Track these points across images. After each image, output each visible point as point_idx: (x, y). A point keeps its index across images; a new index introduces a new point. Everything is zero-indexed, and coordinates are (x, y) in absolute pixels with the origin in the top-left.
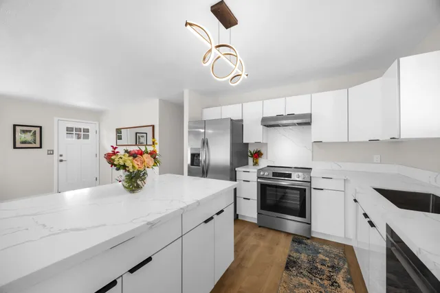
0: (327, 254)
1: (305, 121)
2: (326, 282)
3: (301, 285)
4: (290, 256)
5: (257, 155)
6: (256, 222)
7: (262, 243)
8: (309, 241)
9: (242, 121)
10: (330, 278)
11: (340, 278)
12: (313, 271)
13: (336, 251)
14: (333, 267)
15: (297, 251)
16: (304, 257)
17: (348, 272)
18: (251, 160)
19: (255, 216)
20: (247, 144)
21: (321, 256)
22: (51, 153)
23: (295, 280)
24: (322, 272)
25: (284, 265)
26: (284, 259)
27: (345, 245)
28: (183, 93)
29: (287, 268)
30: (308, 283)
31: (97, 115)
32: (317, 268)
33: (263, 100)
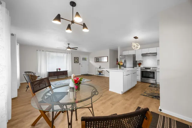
1: (155, 55)
5: (140, 64)
6: (140, 81)
9: (135, 55)
18: (138, 66)
19: (140, 79)
20: (137, 61)
22: (80, 64)
29: (149, 86)
31: (88, 54)
33: (142, 49)
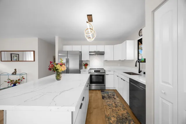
0: (111, 93)
1: (102, 54)
2: (113, 99)
3: (108, 101)
4: (102, 96)
7: (93, 94)
8: (105, 91)
9: (81, 52)
10: (113, 98)
11: (115, 97)
12: (109, 97)
13: (112, 91)
14: (113, 95)
15: (104, 94)
16: (106, 95)
17: (117, 95)
18: (84, 67)
20: (83, 61)
21: (110, 93)
23: (106, 101)
24: (111, 97)
25: (102, 98)
26: (101, 97)
27: (114, 90)
28: (55, 38)
29: (103, 99)
30: (109, 100)
32: (110, 96)
33: (89, 45)
